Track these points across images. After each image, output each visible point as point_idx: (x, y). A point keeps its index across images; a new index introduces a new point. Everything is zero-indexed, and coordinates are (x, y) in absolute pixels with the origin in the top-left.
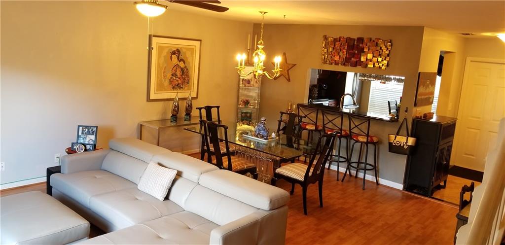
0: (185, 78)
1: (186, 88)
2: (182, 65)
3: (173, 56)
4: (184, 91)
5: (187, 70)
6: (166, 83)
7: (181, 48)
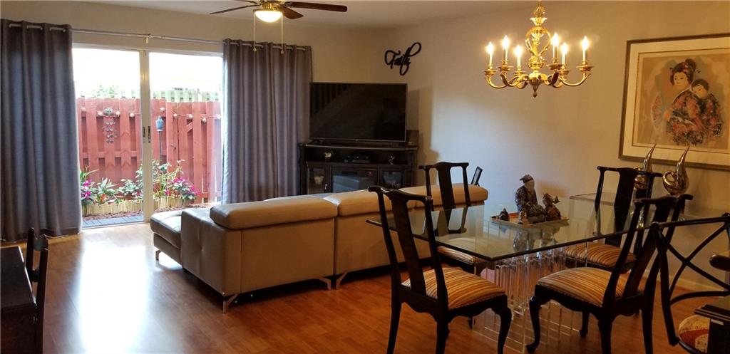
0: (708, 120)
1: (711, 143)
2: (700, 92)
3: (678, 75)
4: (705, 149)
5: (714, 102)
6: (660, 128)
7: (699, 57)
